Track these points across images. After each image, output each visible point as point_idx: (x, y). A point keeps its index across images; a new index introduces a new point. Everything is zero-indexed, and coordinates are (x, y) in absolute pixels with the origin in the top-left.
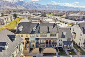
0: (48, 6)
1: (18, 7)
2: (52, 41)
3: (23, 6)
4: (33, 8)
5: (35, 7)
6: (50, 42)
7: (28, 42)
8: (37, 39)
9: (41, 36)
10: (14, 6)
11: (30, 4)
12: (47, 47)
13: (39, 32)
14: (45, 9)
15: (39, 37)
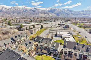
0: (83, 12)
1: (50, 15)
2: (48, 48)
3: (55, 13)
4: (65, 15)
5: (67, 14)
6: (47, 48)
7: (37, 46)
8: (41, 45)
9: (43, 44)
10: (46, 14)
11: (62, 12)
12: (44, 50)
13: (42, 43)
14: (79, 15)
15: (42, 45)
